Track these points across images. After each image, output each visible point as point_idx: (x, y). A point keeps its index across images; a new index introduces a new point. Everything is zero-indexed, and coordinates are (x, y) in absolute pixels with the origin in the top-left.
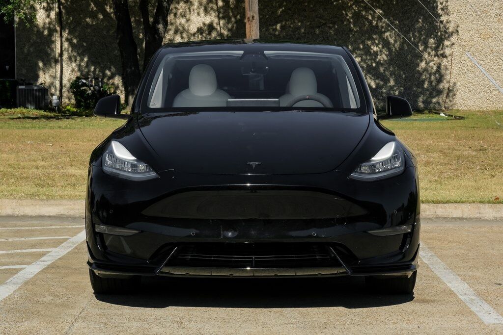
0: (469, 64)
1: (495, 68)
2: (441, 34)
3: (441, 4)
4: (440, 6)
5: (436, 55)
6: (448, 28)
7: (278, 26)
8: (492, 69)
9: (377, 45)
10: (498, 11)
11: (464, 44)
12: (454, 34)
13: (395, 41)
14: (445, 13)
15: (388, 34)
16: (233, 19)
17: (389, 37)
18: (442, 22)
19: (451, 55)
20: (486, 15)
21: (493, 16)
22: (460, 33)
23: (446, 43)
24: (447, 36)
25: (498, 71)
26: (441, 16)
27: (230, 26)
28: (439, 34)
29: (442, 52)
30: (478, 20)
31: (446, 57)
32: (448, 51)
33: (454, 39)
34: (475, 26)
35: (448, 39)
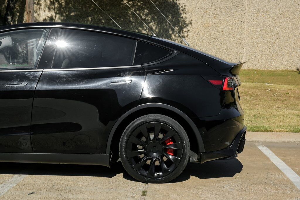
0: (197, 42)
1: (212, 44)
2: (182, 25)
3: (182, 7)
4: (181, 9)
5: (179, 36)
6: (186, 21)
7: (90, 18)
8: (210, 45)
9: (145, 30)
10: (214, 12)
11: (194, 30)
12: (189, 25)
13: (156, 28)
14: (184, 13)
15: (151, 24)
16: (64, 14)
17: (152, 26)
18: (182, 18)
19: (187, 36)
20: (207, 14)
21: (211, 14)
22: (192, 25)
23: (185, 30)
24: (185, 26)
25: (214, 46)
26: (182, 14)
27: (63, 18)
28: (181, 24)
29: (182, 35)
30: (202, 17)
31: (185, 37)
32: (185, 34)
33: (189, 28)
34: (201, 20)
35: (185, 27)
